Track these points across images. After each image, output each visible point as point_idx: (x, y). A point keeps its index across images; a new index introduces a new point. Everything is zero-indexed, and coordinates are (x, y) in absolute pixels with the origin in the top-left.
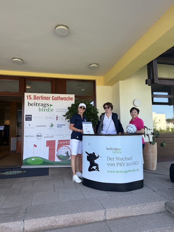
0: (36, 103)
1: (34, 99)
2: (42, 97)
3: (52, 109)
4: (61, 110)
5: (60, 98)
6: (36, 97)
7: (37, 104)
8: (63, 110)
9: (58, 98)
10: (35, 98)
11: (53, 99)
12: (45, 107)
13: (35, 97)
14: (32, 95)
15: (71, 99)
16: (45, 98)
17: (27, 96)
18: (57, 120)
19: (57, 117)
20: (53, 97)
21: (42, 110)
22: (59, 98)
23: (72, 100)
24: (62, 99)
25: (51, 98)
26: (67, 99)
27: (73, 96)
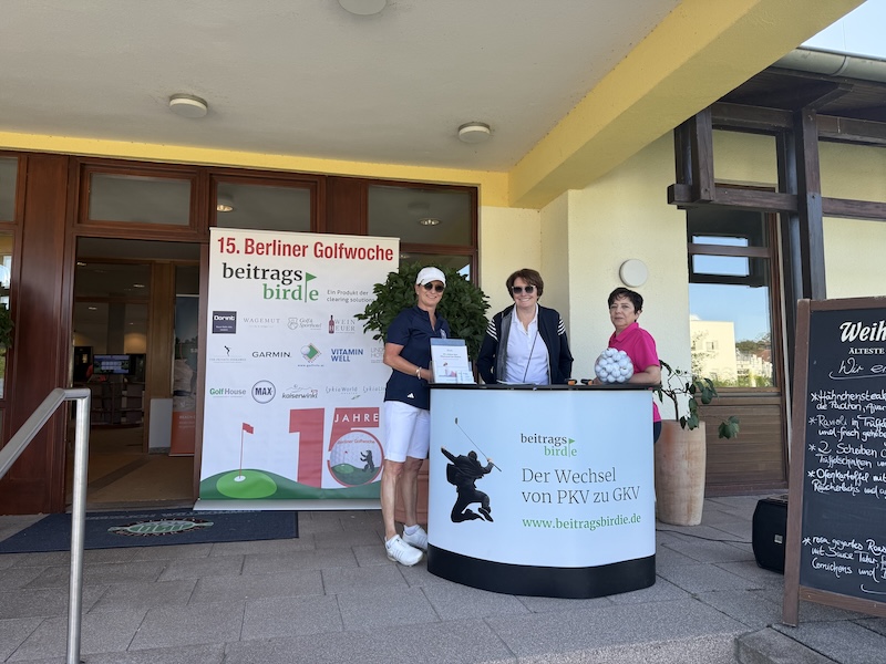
0: (252, 268)
1: (246, 252)
2: (277, 243)
3: (314, 293)
4: (346, 297)
5: (343, 251)
6: (255, 246)
7: (256, 269)
8: (354, 297)
9: (338, 251)
10: (250, 250)
11: (319, 254)
12: (286, 282)
13: (250, 243)
14: (240, 236)
15: (387, 254)
16: (287, 248)
17: (222, 240)
18: (331, 332)
19: (332, 323)
20: (319, 247)
21: (275, 293)
22: (341, 248)
23: (389, 257)
24: (351, 253)
25: (310, 251)
26: (372, 254)
27: (392, 244)
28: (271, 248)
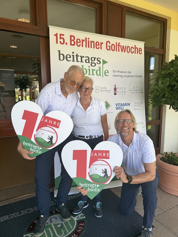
1: (71, 44)
2: (87, 40)
4: (121, 74)
6: (75, 41)
8: (125, 74)
9: (118, 47)
10: (73, 43)
11: (108, 48)
12: (93, 65)
13: (73, 38)
16: (93, 43)
17: (56, 35)
20: (108, 44)
23: (140, 52)
25: (104, 46)
26: (133, 50)
28: (84, 43)
